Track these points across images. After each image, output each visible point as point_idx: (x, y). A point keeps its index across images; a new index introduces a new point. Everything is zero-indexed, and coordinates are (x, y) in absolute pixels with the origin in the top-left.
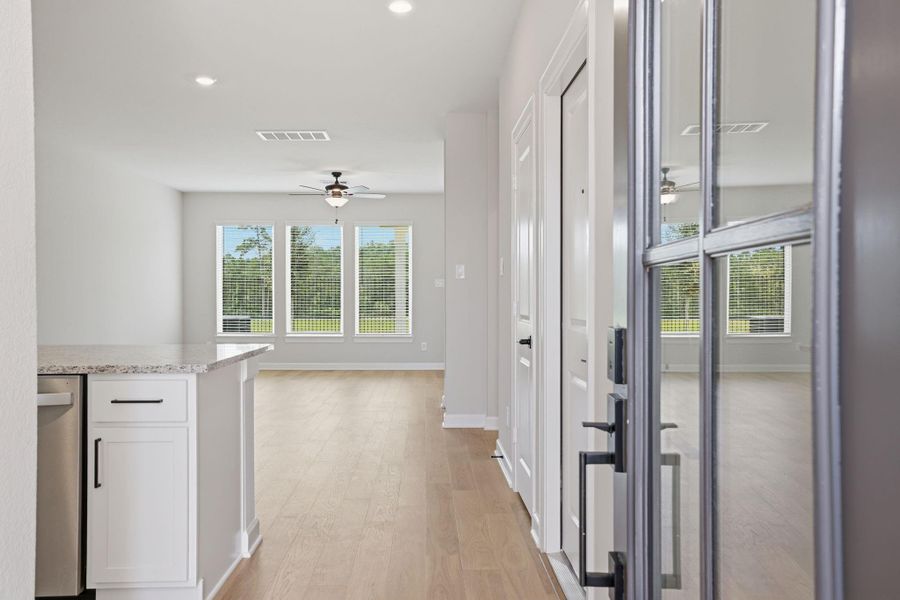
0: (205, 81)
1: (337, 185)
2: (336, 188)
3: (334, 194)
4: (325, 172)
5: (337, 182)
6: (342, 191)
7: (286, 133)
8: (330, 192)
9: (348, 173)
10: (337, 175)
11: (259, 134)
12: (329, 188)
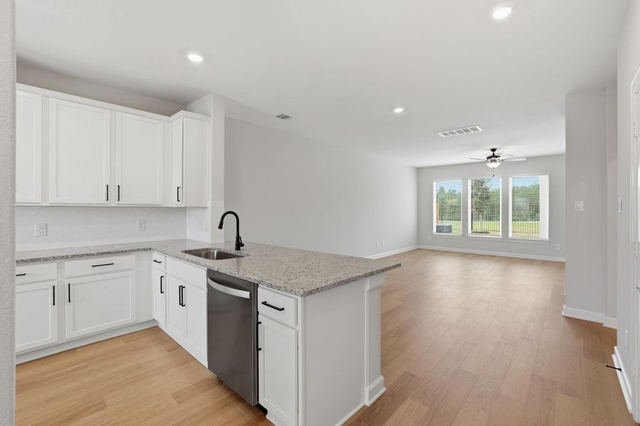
0: (399, 110)
1: (494, 156)
2: (493, 157)
3: (492, 161)
4: (487, 150)
5: (494, 154)
6: (496, 159)
7: (454, 131)
8: (489, 160)
9: (500, 148)
10: (493, 150)
11: (440, 134)
12: (489, 158)
